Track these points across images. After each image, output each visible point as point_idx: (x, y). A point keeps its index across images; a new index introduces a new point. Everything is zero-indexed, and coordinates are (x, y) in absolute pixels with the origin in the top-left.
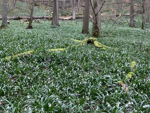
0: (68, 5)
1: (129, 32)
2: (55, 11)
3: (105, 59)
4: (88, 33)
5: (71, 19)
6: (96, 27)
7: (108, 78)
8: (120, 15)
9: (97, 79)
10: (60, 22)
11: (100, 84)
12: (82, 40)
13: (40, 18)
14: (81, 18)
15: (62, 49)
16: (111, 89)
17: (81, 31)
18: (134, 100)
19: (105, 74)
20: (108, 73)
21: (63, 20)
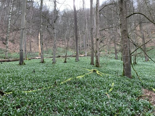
0: (83, 48)
1: (114, 63)
2: (77, 52)
3: (101, 82)
4: (94, 65)
5: (85, 56)
6: (97, 62)
7: (102, 92)
8: (110, 52)
9: (98, 92)
10: (79, 58)
11: (99, 94)
12: (91, 69)
13: (69, 56)
14: (90, 55)
15: (82, 76)
16: (103, 96)
17: (90, 63)
18: (110, 101)
19: (101, 90)
20: (102, 89)
21: (80, 56)
